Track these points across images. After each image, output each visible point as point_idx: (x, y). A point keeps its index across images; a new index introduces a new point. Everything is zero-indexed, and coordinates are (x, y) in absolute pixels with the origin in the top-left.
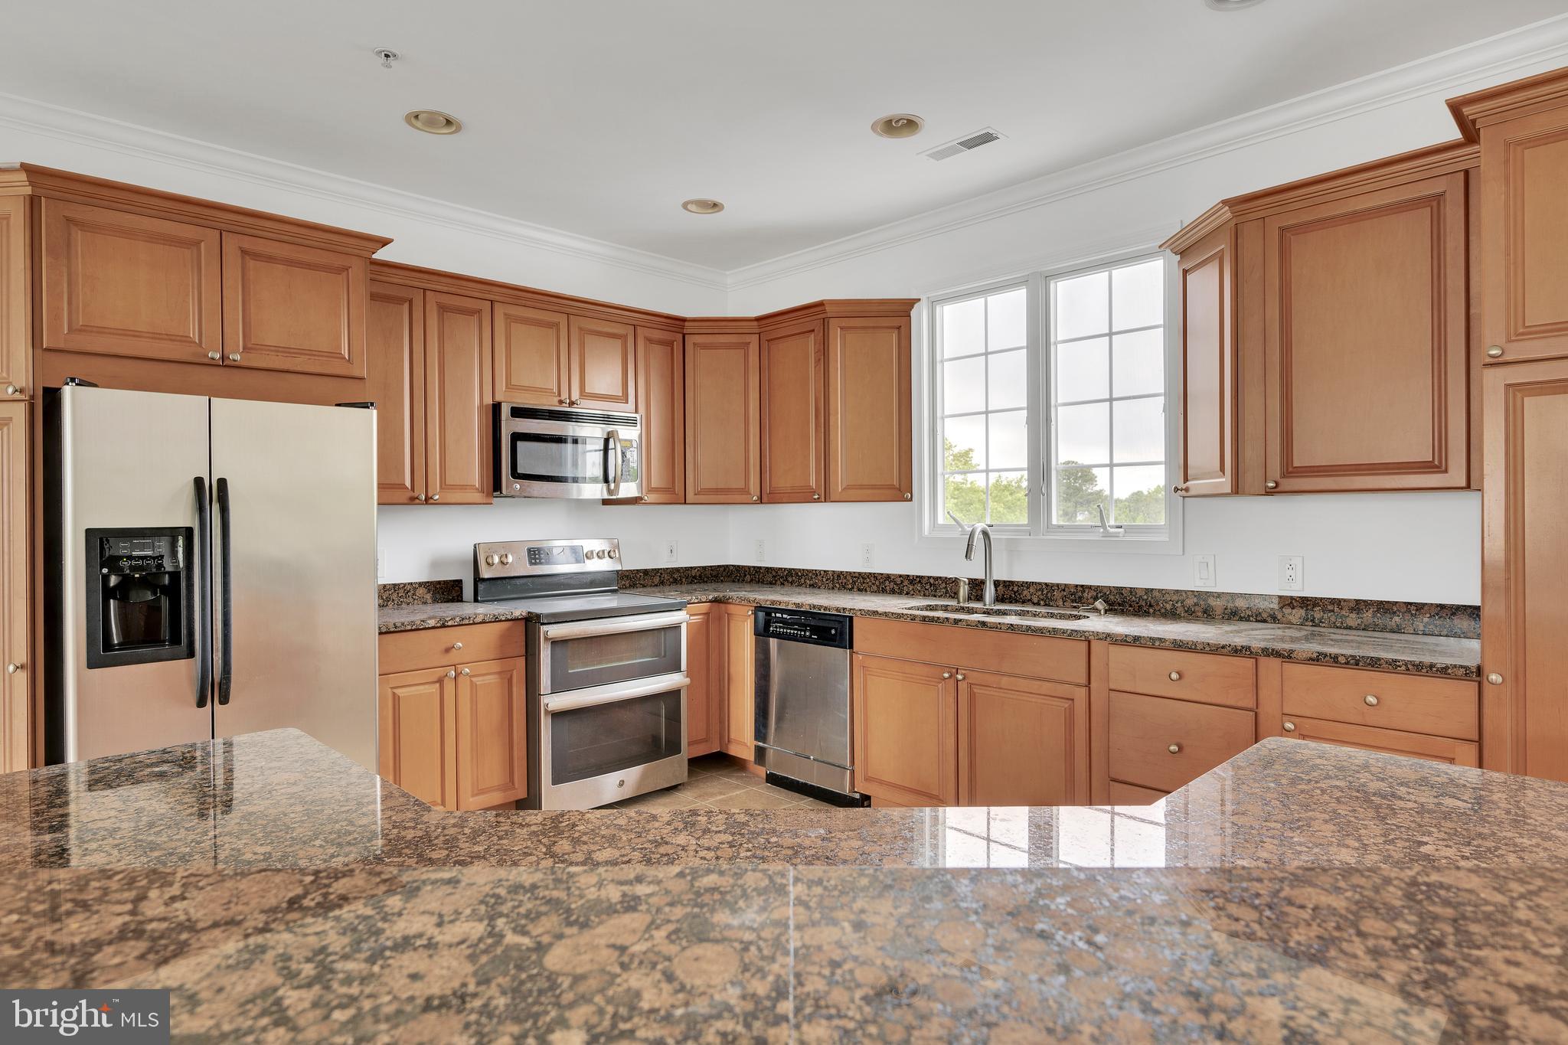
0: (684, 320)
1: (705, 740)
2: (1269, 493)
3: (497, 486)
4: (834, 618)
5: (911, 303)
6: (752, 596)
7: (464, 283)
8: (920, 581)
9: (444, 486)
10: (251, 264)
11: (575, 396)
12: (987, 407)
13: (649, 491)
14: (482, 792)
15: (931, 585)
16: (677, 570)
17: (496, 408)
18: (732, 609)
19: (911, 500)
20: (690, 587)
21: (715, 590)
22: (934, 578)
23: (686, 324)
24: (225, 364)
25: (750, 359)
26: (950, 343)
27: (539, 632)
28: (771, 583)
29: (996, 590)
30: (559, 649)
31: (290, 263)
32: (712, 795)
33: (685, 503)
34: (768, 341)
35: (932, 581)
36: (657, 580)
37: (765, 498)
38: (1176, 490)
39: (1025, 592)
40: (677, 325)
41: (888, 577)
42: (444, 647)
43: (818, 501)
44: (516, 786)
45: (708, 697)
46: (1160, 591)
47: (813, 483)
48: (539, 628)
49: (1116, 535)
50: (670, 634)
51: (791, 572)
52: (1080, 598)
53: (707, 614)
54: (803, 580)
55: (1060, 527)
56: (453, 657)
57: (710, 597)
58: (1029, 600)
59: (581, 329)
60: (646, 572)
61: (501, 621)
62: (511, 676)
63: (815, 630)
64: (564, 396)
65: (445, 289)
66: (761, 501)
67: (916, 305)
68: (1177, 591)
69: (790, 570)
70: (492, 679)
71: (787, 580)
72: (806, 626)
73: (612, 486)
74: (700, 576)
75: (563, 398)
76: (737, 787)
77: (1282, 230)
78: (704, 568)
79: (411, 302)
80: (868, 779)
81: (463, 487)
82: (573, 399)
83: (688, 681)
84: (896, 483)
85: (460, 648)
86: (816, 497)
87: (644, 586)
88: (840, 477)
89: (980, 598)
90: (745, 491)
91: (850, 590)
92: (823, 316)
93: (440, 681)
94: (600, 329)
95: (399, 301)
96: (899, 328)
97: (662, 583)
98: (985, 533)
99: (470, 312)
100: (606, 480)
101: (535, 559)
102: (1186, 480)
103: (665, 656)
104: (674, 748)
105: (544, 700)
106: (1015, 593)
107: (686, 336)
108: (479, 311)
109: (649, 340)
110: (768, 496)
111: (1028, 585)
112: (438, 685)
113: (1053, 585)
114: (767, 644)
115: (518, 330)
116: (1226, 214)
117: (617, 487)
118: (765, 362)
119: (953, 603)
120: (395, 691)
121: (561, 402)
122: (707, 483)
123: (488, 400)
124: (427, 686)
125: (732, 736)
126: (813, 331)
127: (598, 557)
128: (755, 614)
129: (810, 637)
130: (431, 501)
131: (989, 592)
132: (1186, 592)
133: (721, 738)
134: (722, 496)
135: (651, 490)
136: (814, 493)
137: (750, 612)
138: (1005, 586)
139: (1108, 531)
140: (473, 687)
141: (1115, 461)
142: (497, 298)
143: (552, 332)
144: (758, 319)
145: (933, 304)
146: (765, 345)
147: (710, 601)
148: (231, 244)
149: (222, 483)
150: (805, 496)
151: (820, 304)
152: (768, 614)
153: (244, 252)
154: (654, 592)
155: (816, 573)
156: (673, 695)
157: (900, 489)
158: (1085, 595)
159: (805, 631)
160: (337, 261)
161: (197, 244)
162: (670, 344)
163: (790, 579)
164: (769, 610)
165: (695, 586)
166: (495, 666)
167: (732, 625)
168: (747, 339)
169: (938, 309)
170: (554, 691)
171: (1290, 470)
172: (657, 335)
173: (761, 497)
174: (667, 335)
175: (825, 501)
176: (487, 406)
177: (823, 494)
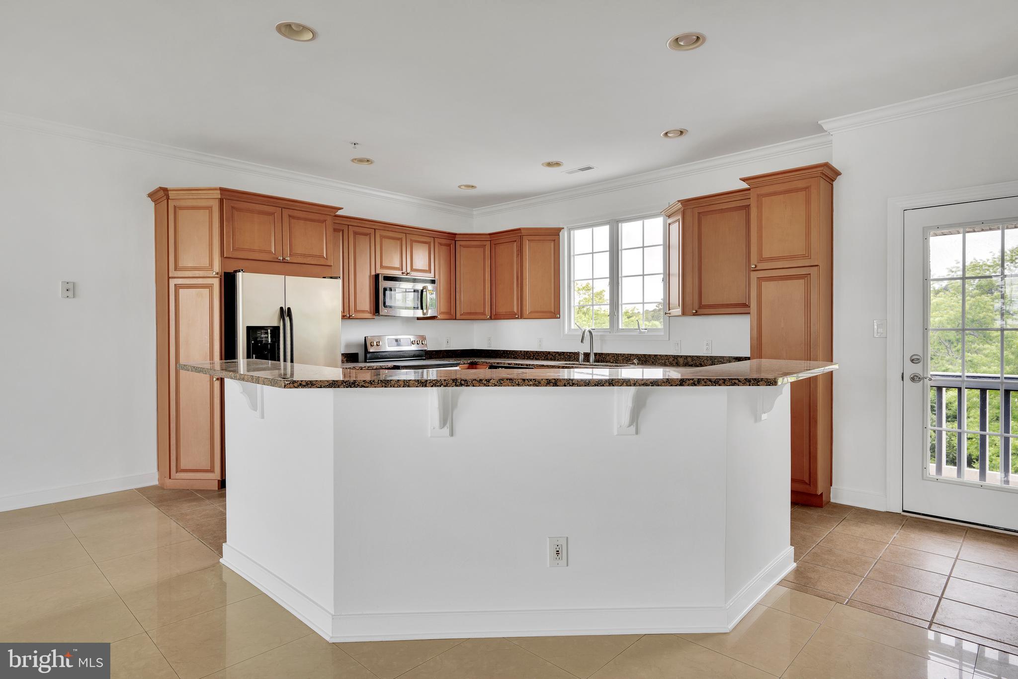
0: (455, 234)
2: (694, 315)
3: (377, 311)
5: (560, 229)
6: (488, 361)
7: (364, 222)
9: (355, 311)
10: (293, 221)
11: (409, 270)
12: (593, 277)
15: (568, 356)
17: (377, 276)
18: (479, 366)
19: (559, 318)
21: (470, 360)
22: (569, 352)
23: (457, 236)
24: (284, 261)
25: (486, 252)
26: (577, 248)
28: (495, 357)
29: (595, 357)
31: (306, 219)
33: (456, 319)
34: (494, 244)
36: (441, 355)
37: (493, 317)
38: (666, 313)
39: (607, 358)
40: (452, 236)
41: (549, 353)
43: (518, 318)
46: (660, 355)
47: (515, 310)
49: (644, 333)
52: (629, 359)
54: (510, 355)
55: (622, 329)
58: (609, 361)
59: (411, 240)
64: (404, 270)
65: (356, 224)
66: (491, 318)
67: (562, 230)
68: (666, 355)
69: (504, 351)
71: (502, 356)
73: (425, 311)
74: (461, 354)
75: (404, 271)
77: (699, 213)
79: (343, 231)
81: (363, 311)
82: (408, 272)
84: (553, 310)
86: (517, 316)
87: (436, 358)
88: (527, 309)
89: (588, 361)
90: (484, 314)
91: (532, 359)
92: (520, 235)
94: (418, 240)
95: (339, 231)
96: (554, 240)
97: (443, 357)
98: (590, 332)
99: (366, 234)
100: (422, 308)
102: (669, 310)
106: (603, 358)
107: (457, 242)
108: (369, 234)
109: (440, 244)
110: (495, 316)
111: (608, 354)
113: (619, 354)
115: (385, 241)
116: (680, 205)
117: (427, 312)
118: (493, 254)
119: (578, 363)
121: (403, 273)
122: (465, 310)
123: (373, 273)
126: (516, 241)
127: (417, 343)
130: (351, 317)
131: (592, 358)
132: (670, 355)
134: (473, 316)
135: (440, 313)
137: (487, 368)
138: (599, 355)
139: (641, 331)
141: (645, 301)
142: (377, 228)
143: (399, 242)
144: (490, 234)
145: (569, 230)
146: (493, 246)
147: (469, 363)
148: (286, 213)
149: (289, 309)
150: (511, 316)
151: (519, 229)
153: (290, 216)
155: (516, 352)
157: (554, 313)
158: (632, 358)
160: (322, 218)
161: (273, 214)
162: (449, 245)
163: (504, 355)
168: (484, 243)
169: (572, 232)
171: (701, 306)
172: (444, 241)
173: (491, 317)
174: (448, 242)
175: (521, 318)
176: (373, 275)
177: (519, 315)
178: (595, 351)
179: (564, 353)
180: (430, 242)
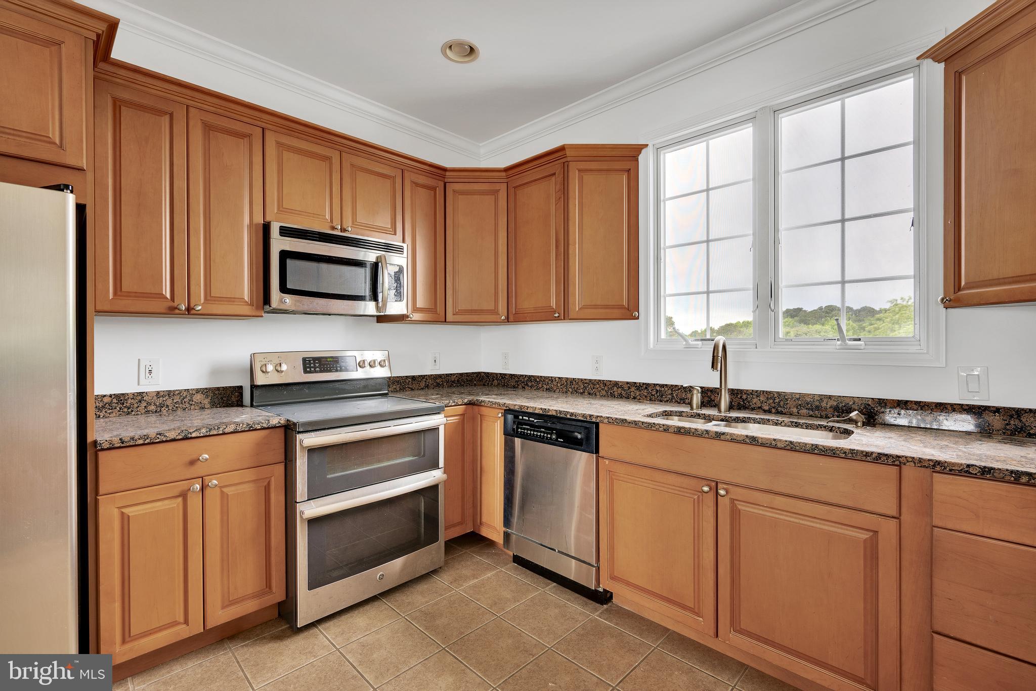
0: (445, 170)
1: (460, 523)
3: (267, 300)
4: (579, 424)
5: (639, 148)
6: (500, 399)
8: (646, 388)
9: (209, 297)
11: (348, 224)
12: (708, 237)
13: (414, 310)
14: (232, 603)
15: (657, 391)
16: (440, 376)
17: (266, 227)
18: (484, 411)
19: (638, 318)
20: (450, 390)
21: (470, 394)
23: (448, 174)
25: (500, 203)
26: (673, 183)
27: (296, 440)
28: (514, 387)
29: (731, 398)
30: (316, 457)
32: (466, 579)
33: (445, 321)
34: (515, 188)
35: (658, 388)
36: (423, 384)
37: (511, 318)
38: (944, 300)
39: (755, 400)
40: (439, 172)
41: (616, 384)
42: (188, 459)
43: (558, 319)
44: (274, 591)
45: (463, 485)
47: (554, 304)
48: (296, 437)
49: (857, 348)
50: (429, 436)
51: (530, 378)
53: (463, 415)
54: (540, 385)
55: (789, 339)
56: (198, 470)
57: (466, 401)
58: (760, 408)
59: (352, 165)
60: (413, 378)
61: (256, 430)
62: (269, 483)
63: (560, 434)
64: (337, 222)
65: (209, 107)
66: (508, 320)
67: (643, 151)
69: (530, 377)
70: (247, 488)
71: (527, 385)
72: (552, 429)
73: (381, 304)
74: (458, 381)
75: (334, 224)
76: (488, 568)
78: (461, 374)
79: (171, 115)
80: (613, 578)
81: (231, 300)
82: (344, 226)
83: (445, 476)
84: (625, 303)
85: (206, 460)
86: (557, 315)
87: (412, 389)
88: (577, 300)
89: (715, 406)
90: (495, 312)
91: (582, 394)
92: (564, 160)
93: (184, 495)
94: (370, 168)
95: (160, 113)
96: (628, 169)
97: (427, 387)
99: (242, 136)
100: (375, 299)
101: (310, 368)
103: (424, 455)
104: (432, 537)
105: (300, 507)
106: (744, 400)
107: (447, 184)
108: (249, 136)
109: (415, 184)
110: (515, 317)
111: (759, 393)
112: (180, 500)
114: (513, 442)
115: (291, 159)
117: (385, 305)
118: (512, 205)
119: (686, 409)
120: (124, 510)
121: (333, 228)
122: (462, 306)
123: (259, 220)
124: (166, 502)
125: (484, 520)
126: (555, 174)
127: (371, 366)
128: (505, 415)
129: (556, 440)
130: (193, 312)
131: (724, 400)
133: (474, 521)
134: (476, 316)
135: (416, 310)
136: (555, 312)
137: (500, 415)
139: (846, 345)
140: (224, 496)
141: (847, 279)
142: (270, 125)
144: (507, 169)
145: (657, 150)
146: (512, 191)
147: (465, 404)
150: (546, 315)
151: (562, 149)
152: (516, 417)
154: (419, 396)
155: (551, 379)
156: (431, 491)
157: (628, 309)
159: (551, 434)
162: (434, 189)
163: (530, 384)
164: (516, 414)
165: (454, 389)
166: (250, 475)
167: (484, 425)
168: (497, 187)
169: (662, 154)
170: (312, 496)
172: (422, 180)
173: (508, 318)
174: (430, 182)
175: (564, 319)
176: (257, 225)
177: (562, 313)
178: (731, 386)
179: (648, 385)
180: (394, 178)
